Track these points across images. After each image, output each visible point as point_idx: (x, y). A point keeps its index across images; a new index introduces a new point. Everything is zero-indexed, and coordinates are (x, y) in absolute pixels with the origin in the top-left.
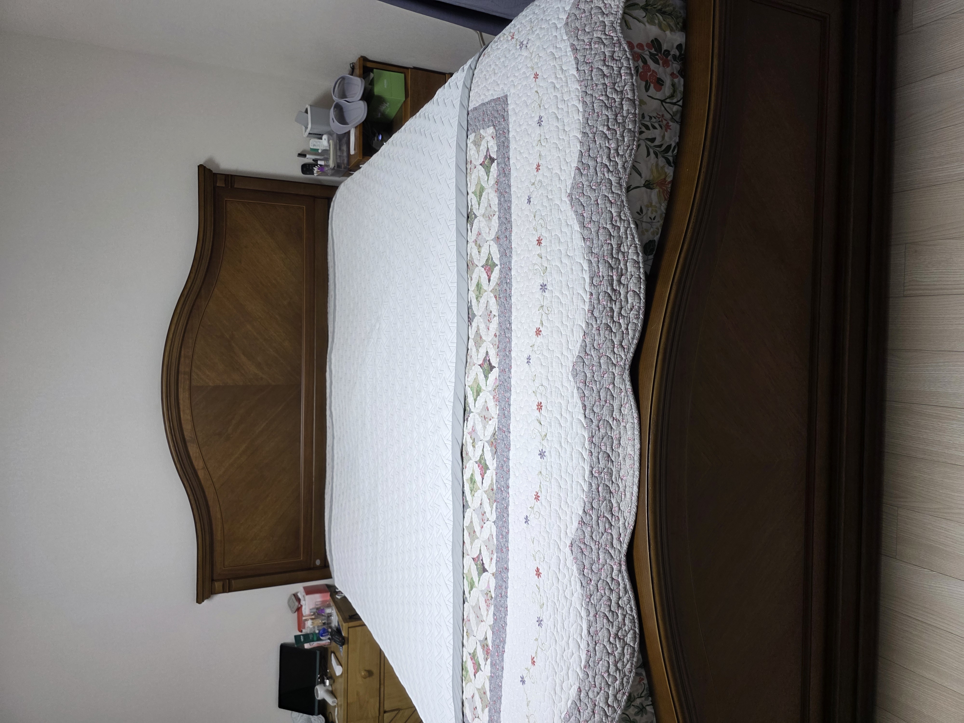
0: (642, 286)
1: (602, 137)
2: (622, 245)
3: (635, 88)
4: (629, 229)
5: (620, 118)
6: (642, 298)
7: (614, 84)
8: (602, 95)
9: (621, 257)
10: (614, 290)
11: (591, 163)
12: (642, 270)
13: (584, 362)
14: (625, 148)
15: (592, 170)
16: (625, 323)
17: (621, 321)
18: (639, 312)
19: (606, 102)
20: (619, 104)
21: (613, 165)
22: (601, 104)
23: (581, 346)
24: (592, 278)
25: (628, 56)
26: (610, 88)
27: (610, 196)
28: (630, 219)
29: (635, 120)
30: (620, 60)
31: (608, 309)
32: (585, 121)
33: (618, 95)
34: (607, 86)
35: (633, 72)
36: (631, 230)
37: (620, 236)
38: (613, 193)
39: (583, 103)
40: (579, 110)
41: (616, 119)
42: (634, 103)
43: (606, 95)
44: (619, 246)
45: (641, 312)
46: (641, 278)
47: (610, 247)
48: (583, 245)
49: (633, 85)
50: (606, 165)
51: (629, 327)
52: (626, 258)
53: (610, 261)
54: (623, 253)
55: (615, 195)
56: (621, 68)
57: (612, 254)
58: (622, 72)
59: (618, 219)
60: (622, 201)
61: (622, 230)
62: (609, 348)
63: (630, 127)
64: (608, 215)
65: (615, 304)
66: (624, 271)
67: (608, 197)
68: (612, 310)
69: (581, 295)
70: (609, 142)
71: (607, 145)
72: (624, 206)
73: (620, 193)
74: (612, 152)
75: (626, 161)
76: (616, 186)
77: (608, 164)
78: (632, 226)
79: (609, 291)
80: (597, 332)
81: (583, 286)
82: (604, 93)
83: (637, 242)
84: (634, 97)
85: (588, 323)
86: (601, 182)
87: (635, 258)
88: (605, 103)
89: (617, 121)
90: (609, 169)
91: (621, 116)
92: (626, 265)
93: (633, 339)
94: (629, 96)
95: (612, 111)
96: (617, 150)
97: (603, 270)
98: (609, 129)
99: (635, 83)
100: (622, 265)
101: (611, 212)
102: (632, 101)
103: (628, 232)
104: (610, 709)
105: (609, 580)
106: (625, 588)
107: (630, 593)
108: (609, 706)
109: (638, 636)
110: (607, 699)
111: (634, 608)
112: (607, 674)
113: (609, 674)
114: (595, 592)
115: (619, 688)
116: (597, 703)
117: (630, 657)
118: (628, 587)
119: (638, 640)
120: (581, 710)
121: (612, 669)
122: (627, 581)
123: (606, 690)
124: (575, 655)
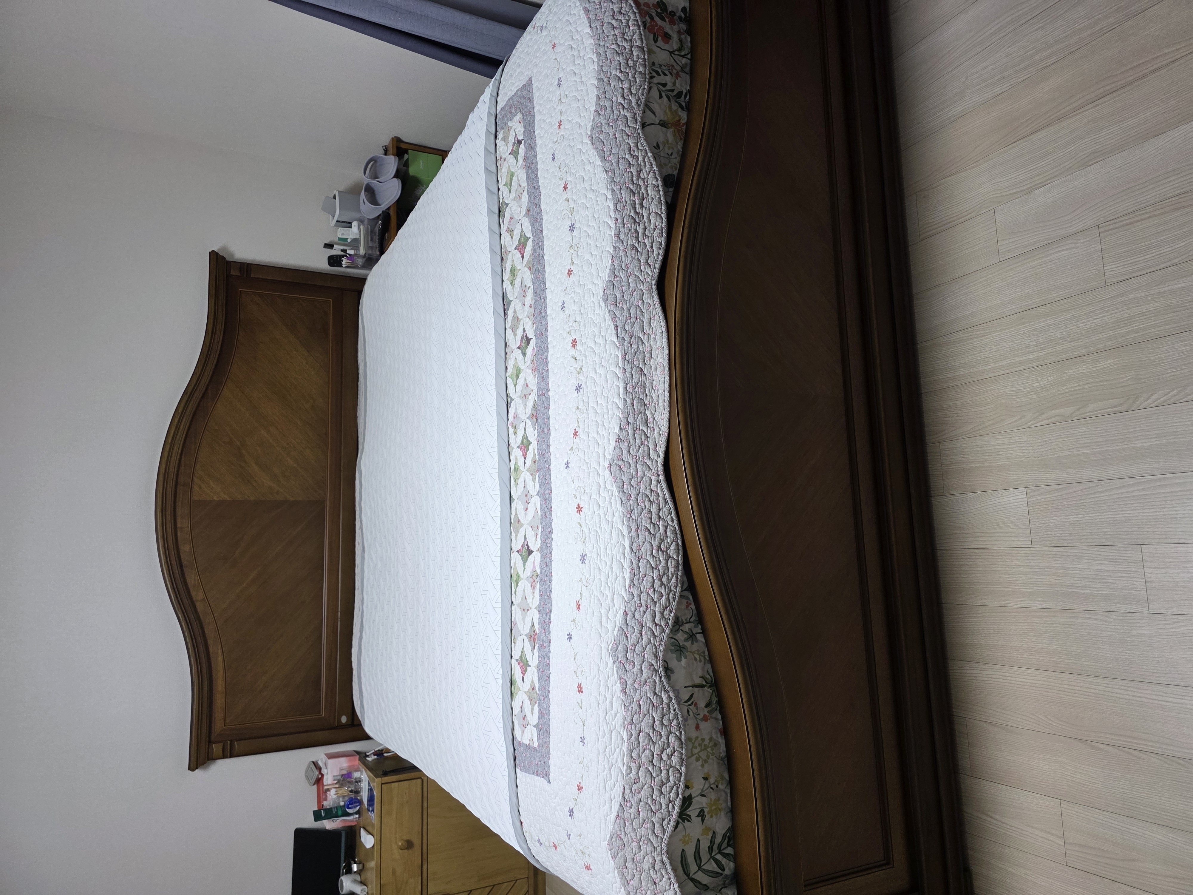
0: (663, 208)
1: (616, 79)
2: (642, 172)
3: (643, 37)
4: (646, 157)
5: (632, 62)
6: (664, 218)
7: (624, 34)
8: (613, 44)
9: (641, 183)
10: (637, 213)
11: (608, 104)
12: (661, 193)
13: (614, 284)
14: (638, 88)
15: (609, 110)
16: (649, 242)
17: (646, 241)
18: (662, 231)
19: (617, 49)
20: (629, 51)
21: (627, 103)
22: (613, 52)
23: (610, 269)
24: (616, 205)
25: (635, 10)
26: (621, 38)
27: (626, 129)
28: (647, 149)
29: (645, 64)
30: (627, 14)
31: (633, 230)
32: (600, 69)
33: (627, 43)
34: (617, 36)
35: (640, 23)
36: (649, 158)
37: (638, 164)
38: (629, 126)
39: (597, 54)
40: (594, 61)
41: (627, 64)
42: (643, 49)
43: (617, 44)
44: (639, 173)
45: (664, 231)
46: (661, 200)
47: (630, 174)
48: (606, 176)
49: (641, 34)
50: (621, 104)
51: (654, 246)
52: (646, 184)
53: (631, 187)
54: (643, 179)
55: (631, 129)
56: (628, 21)
57: (632, 180)
58: (630, 23)
59: (636, 150)
60: (638, 134)
61: (640, 158)
62: (636, 266)
63: (641, 70)
64: (626, 146)
65: (639, 225)
66: (645, 195)
67: (625, 131)
68: (636, 231)
69: (607, 222)
70: (622, 83)
71: (621, 86)
72: (640, 138)
73: (635, 126)
74: (626, 91)
75: (639, 99)
76: (631, 121)
77: (623, 102)
78: (650, 154)
79: (633, 214)
80: (624, 253)
81: (608, 214)
82: (614, 42)
83: (655, 169)
84: (643, 44)
85: (615, 248)
86: (617, 119)
87: (654, 182)
88: (616, 51)
89: (628, 65)
90: (624, 106)
91: (632, 60)
92: (646, 189)
93: (658, 256)
94: (638, 44)
95: (623, 56)
96: (630, 90)
97: (625, 195)
98: (621, 72)
99: (642, 33)
100: (643, 190)
101: (629, 144)
102: (641, 49)
103: (646, 160)
104: (658, 628)
105: (648, 492)
106: (665, 498)
107: (670, 504)
108: (656, 625)
109: (681, 548)
110: (654, 617)
111: (674, 518)
112: (652, 590)
113: (654, 590)
114: (635, 507)
115: (666, 605)
116: (644, 624)
117: (675, 571)
118: (668, 497)
119: (681, 552)
120: (628, 635)
121: (657, 583)
122: (666, 490)
123: (653, 608)
124: (620, 578)
